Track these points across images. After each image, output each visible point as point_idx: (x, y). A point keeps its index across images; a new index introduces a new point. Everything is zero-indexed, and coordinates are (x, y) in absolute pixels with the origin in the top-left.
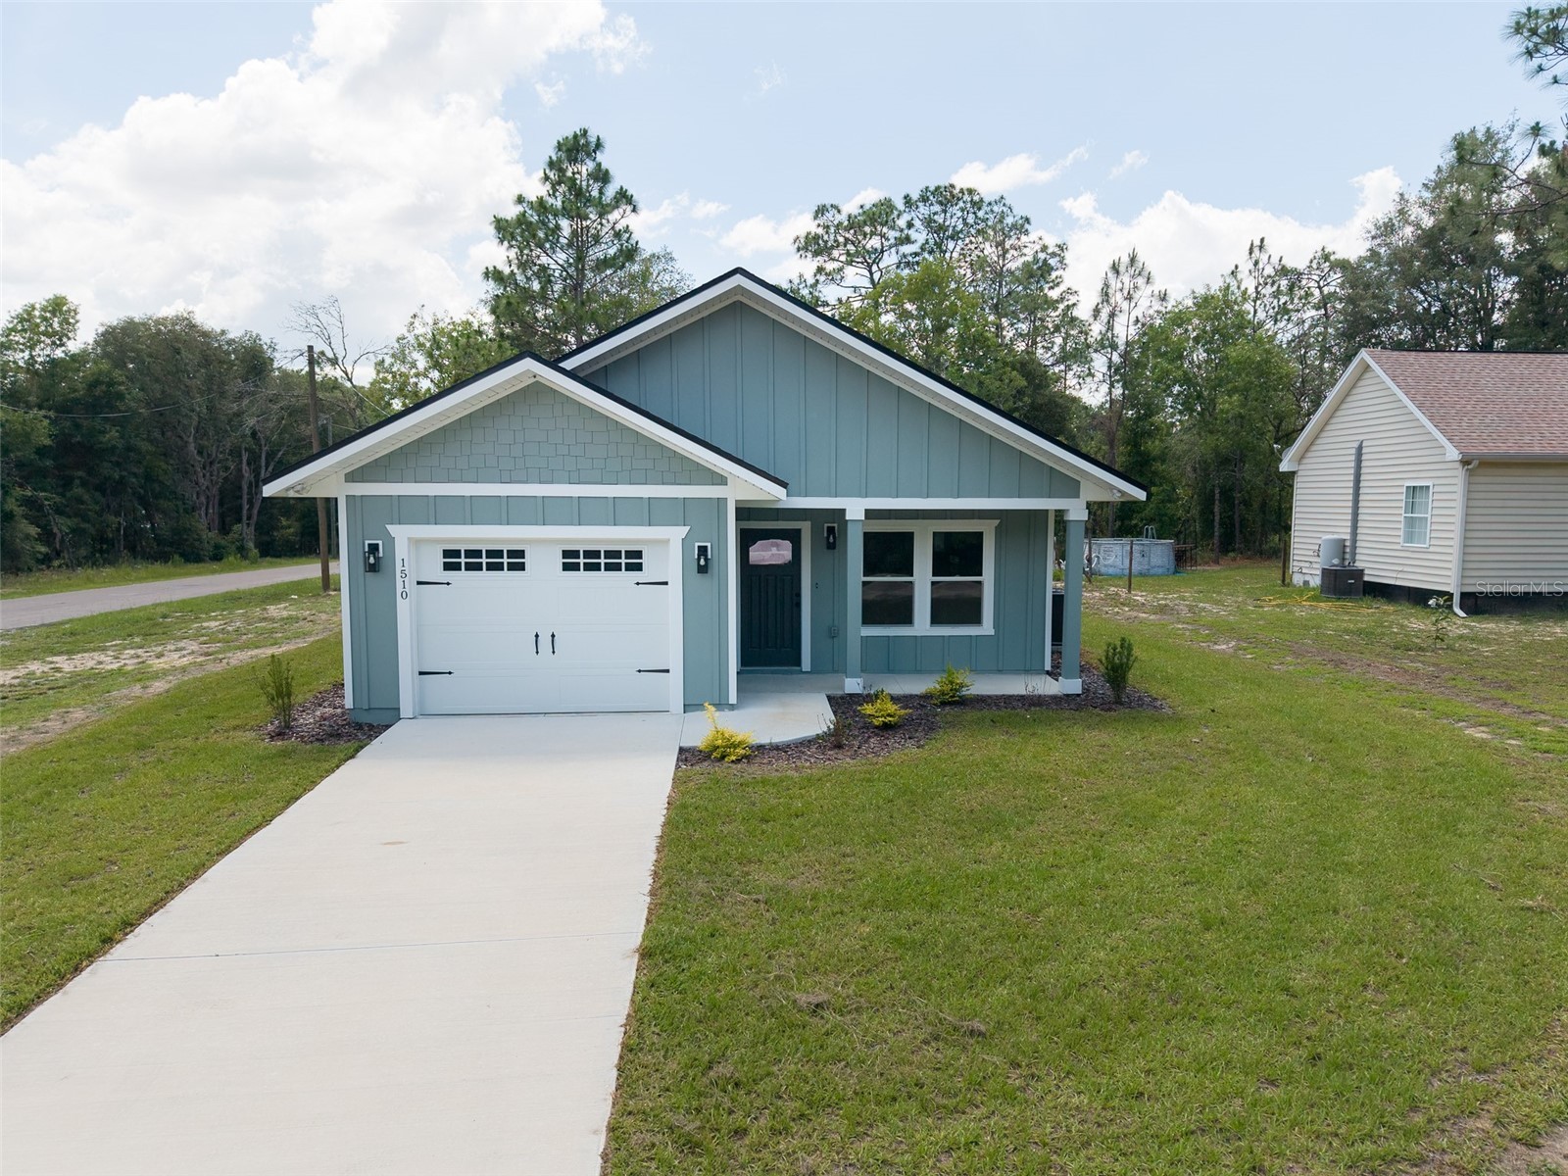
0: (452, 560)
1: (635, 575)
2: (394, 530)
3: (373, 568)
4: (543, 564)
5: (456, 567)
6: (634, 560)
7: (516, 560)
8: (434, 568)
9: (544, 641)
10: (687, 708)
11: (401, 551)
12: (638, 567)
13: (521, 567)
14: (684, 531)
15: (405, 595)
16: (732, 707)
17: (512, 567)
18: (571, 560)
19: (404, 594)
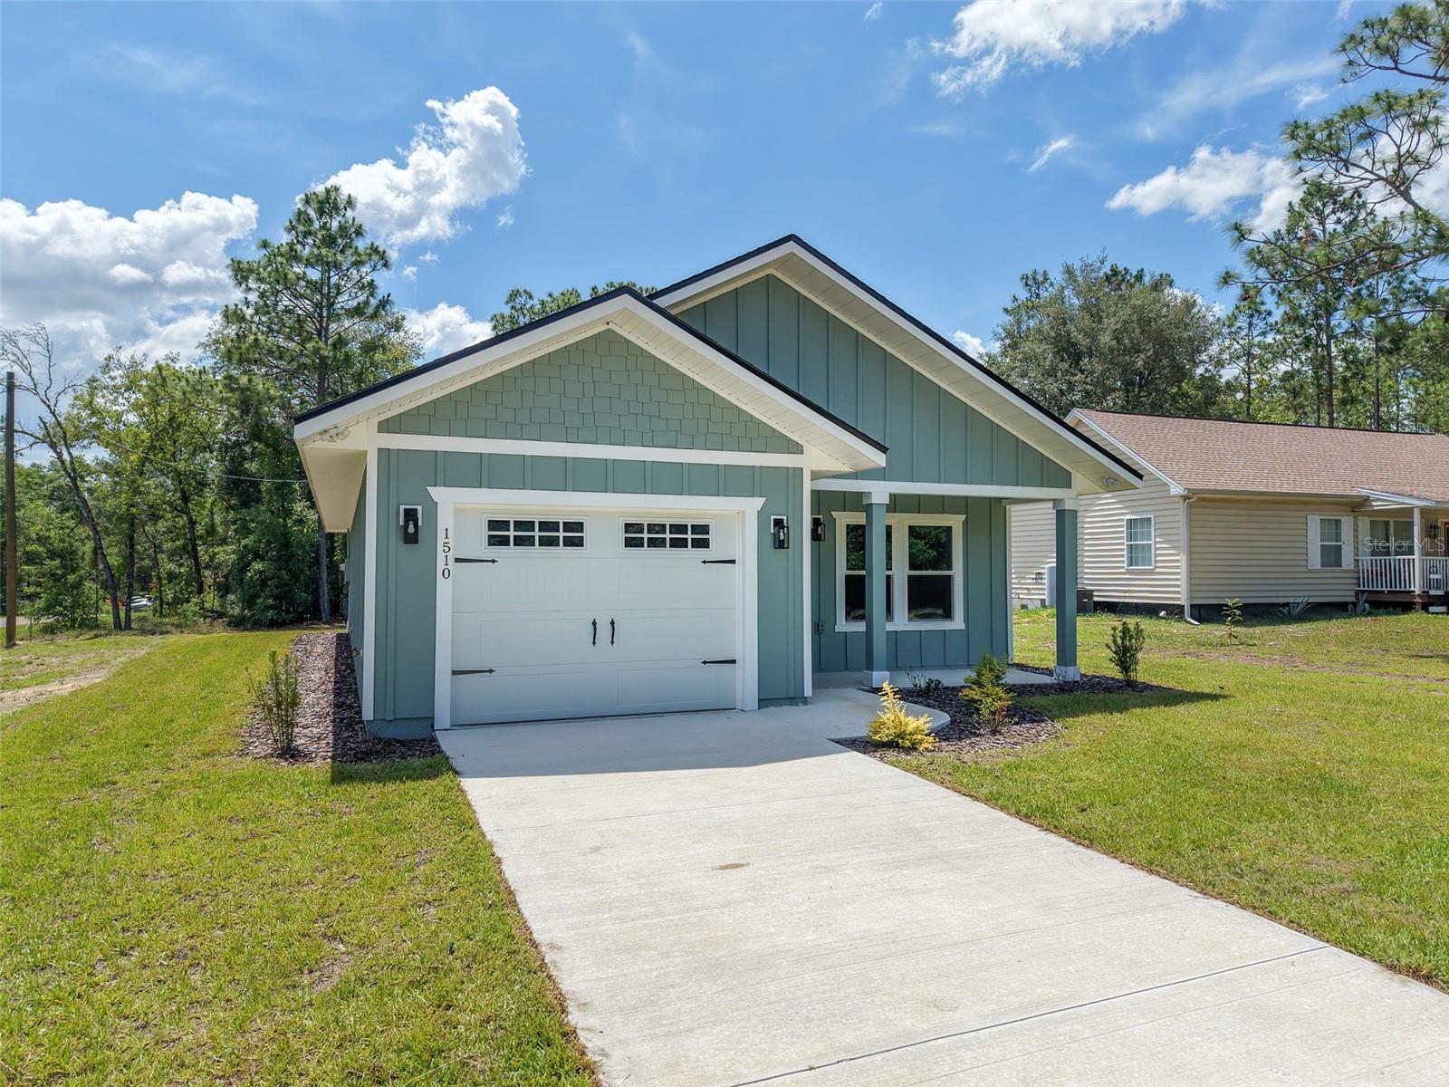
0: (498, 533)
1: (702, 553)
2: (436, 493)
3: (411, 539)
4: (604, 539)
5: (503, 541)
6: (699, 536)
7: (573, 535)
8: (477, 542)
9: (604, 630)
10: (764, 702)
11: (445, 519)
12: (704, 544)
13: (578, 542)
14: (759, 502)
15: (447, 574)
16: (805, 701)
17: (570, 542)
18: (635, 535)
19: (446, 571)
